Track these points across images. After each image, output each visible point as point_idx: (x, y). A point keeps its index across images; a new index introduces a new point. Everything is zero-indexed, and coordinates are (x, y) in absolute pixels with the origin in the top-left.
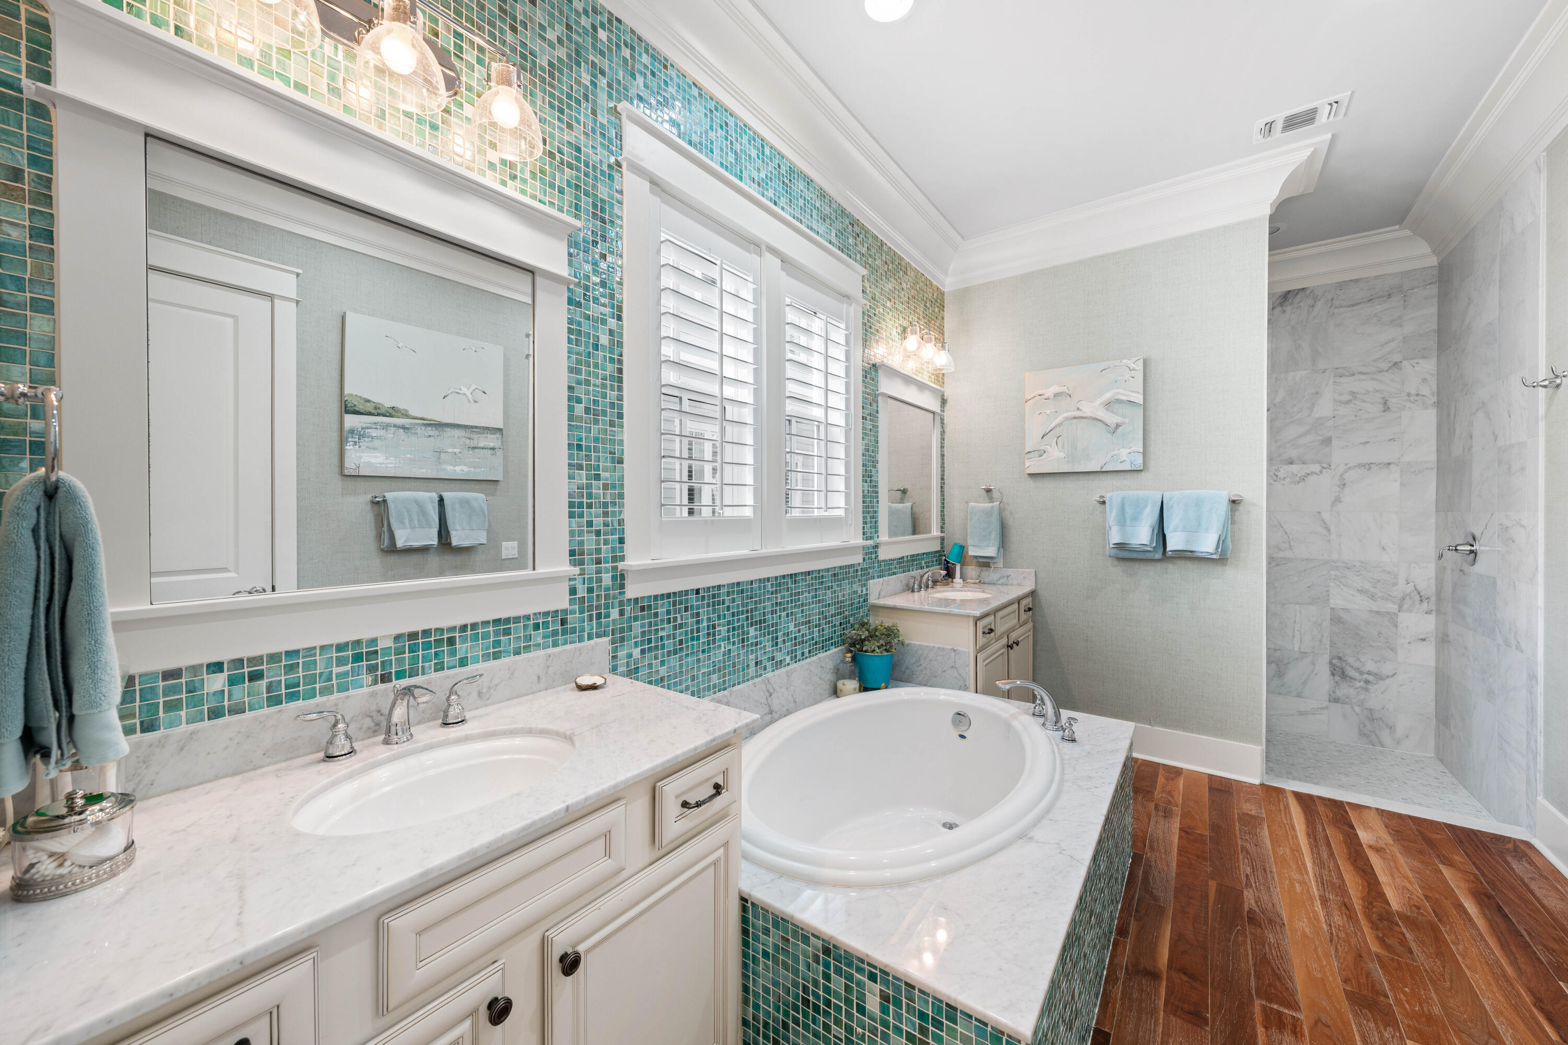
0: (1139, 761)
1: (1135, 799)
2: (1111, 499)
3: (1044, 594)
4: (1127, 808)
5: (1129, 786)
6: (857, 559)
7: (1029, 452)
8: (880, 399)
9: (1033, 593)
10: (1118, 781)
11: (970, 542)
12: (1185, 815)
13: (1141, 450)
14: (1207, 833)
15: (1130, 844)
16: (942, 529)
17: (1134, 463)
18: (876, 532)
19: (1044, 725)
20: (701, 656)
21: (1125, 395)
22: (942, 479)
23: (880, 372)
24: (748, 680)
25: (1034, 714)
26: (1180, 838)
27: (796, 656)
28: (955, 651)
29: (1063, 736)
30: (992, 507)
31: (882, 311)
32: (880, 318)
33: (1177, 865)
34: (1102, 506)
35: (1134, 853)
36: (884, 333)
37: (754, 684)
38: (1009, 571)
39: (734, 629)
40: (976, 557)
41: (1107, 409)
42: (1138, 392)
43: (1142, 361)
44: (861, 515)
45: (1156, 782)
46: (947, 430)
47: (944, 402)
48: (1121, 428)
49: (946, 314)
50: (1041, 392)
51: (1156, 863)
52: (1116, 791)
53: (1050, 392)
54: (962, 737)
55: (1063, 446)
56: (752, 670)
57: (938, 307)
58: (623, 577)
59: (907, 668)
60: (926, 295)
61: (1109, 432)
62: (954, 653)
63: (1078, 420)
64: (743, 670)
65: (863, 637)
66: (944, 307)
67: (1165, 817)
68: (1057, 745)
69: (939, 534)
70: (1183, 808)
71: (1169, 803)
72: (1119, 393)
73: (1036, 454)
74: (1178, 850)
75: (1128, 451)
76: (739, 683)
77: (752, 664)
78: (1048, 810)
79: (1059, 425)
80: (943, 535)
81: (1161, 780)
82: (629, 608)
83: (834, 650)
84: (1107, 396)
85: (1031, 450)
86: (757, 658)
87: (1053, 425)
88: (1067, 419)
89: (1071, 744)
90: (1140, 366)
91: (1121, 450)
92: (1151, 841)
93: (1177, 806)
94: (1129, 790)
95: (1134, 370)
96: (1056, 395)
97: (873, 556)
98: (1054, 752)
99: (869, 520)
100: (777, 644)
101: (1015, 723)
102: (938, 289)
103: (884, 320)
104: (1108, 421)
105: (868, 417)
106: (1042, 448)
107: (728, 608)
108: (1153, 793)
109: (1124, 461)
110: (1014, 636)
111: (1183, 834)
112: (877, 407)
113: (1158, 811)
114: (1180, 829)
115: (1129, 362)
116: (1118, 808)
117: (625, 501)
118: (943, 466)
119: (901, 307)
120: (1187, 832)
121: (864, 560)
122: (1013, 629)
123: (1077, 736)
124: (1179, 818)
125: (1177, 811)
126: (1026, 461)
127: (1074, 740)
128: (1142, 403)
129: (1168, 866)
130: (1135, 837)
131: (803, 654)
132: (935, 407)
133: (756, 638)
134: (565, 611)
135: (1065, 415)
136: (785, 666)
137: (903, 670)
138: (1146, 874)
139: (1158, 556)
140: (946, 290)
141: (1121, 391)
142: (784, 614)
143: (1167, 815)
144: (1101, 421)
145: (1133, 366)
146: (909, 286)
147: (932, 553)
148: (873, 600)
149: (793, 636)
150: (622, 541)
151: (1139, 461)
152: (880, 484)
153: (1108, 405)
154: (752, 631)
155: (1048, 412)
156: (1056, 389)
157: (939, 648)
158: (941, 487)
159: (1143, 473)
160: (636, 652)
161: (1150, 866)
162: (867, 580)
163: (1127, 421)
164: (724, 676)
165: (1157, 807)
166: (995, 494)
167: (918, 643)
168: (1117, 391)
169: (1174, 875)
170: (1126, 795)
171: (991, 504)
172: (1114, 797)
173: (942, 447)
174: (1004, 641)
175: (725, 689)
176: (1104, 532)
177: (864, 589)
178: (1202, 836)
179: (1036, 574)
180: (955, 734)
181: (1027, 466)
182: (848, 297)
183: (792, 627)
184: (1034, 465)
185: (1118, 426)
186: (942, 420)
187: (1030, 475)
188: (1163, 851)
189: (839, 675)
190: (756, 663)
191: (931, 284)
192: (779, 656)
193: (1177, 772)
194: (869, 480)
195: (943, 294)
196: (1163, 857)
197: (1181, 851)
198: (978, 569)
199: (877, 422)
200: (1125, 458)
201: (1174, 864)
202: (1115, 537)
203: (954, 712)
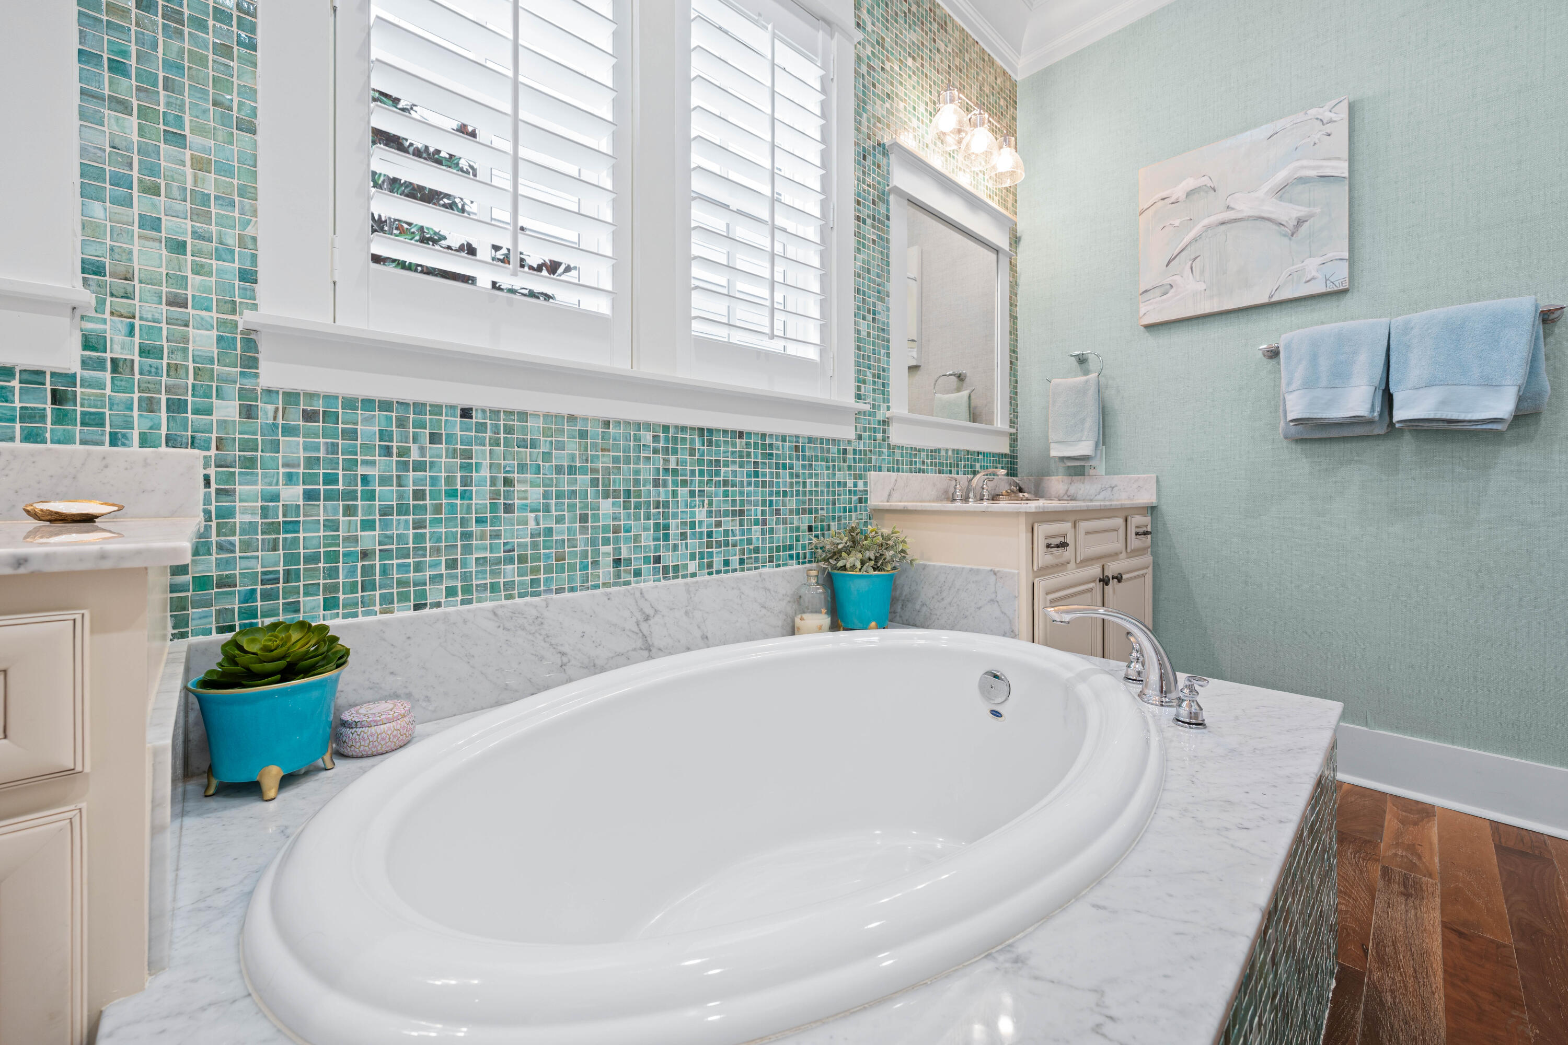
0: (1345, 787)
1: (1340, 854)
2: (1288, 346)
3: (1170, 511)
4: (1324, 877)
5: (1329, 829)
6: (846, 432)
7: (1146, 291)
8: (892, 198)
9: (1152, 510)
10: (1304, 818)
11: (1052, 436)
12: (1450, 898)
13: (1346, 255)
14: (1509, 940)
15: (1332, 950)
16: (1013, 423)
17: (1332, 279)
18: (886, 400)
19: (1141, 694)
20: (474, 528)
21: (1314, 168)
22: (1014, 351)
23: (892, 157)
24: (596, 587)
25: (1127, 678)
26: (1446, 944)
27: (710, 565)
28: (995, 574)
29: (1177, 714)
30: (1087, 381)
31: (896, 68)
32: (892, 77)
33: (1448, 1010)
34: (1273, 362)
35: (1343, 968)
36: (902, 105)
37: (607, 594)
38: (1116, 479)
39: (560, 495)
40: (1062, 459)
41: (1281, 199)
42: (1339, 159)
43: (1344, 106)
44: (852, 368)
45: (1382, 827)
46: (1022, 280)
47: (1015, 240)
48: (1306, 224)
49: (1020, 114)
50: (1164, 195)
51: (1394, 998)
52: (1299, 839)
53: (1179, 191)
54: (996, 714)
55: (1202, 272)
56: (606, 569)
57: (1005, 99)
58: (250, 343)
59: (923, 605)
60: (982, 74)
61: (1285, 235)
62: (993, 578)
63: (1228, 226)
64: (585, 567)
65: (840, 547)
66: (1016, 103)
67: (1407, 895)
68: (1161, 731)
69: (1006, 427)
70: (1443, 881)
71: (1413, 867)
72: (1303, 167)
73: (1158, 292)
74: (1445, 971)
75: (1320, 260)
76: (572, 589)
77: (606, 562)
78: (1097, 878)
79: (1195, 240)
80: (1013, 431)
81: (1391, 823)
82: (270, 408)
83: (793, 566)
84: (1281, 176)
85: (1148, 287)
86: (618, 550)
87: (1187, 239)
88: (1208, 228)
89: (1194, 731)
90: (1342, 114)
91: (1306, 262)
92: (1379, 944)
93: (1430, 876)
94: (1328, 838)
95: (1331, 121)
96: (1189, 194)
97: (879, 436)
98: (1147, 744)
99: (869, 378)
100: (666, 537)
101: (1083, 690)
102: (1004, 73)
103: (901, 83)
104: (1283, 218)
105: (869, 221)
106: (1168, 281)
107: (547, 456)
108: (1377, 846)
109: (1313, 278)
110: (1113, 568)
111: (1453, 937)
112: (888, 210)
113: (1389, 880)
114: (1445, 925)
115: (1321, 110)
116: (1302, 880)
117: (261, 204)
118: (1013, 332)
119: (934, 75)
120: (1461, 934)
121: (860, 437)
122: (1114, 555)
123: (1206, 716)
124: (1438, 901)
125: (1433, 885)
126: (1141, 305)
127: (1201, 724)
128: (1346, 175)
129: (1424, 1008)
130: (1342, 933)
131: (726, 563)
132: (1003, 242)
133: (615, 518)
134: (71, 379)
135: (1206, 221)
136: (684, 576)
137: (918, 607)
138: (1373, 1024)
139: (1380, 430)
140: (1019, 77)
141: (1305, 163)
142: (683, 491)
143: (1411, 891)
144: (1269, 219)
145: (1328, 115)
146: (949, 49)
147: (994, 455)
148: (876, 500)
149: (705, 530)
150: (249, 277)
151: (1340, 276)
152: (892, 329)
153: (1281, 192)
154: (606, 506)
155: (1177, 223)
156: (1190, 183)
157: (971, 570)
158: (1011, 363)
159: (1349, 295)
160: (293, 494)
161: (1382, 1004)
162: (865, 470)
163: (1317, 210)
164: (535, 570)
165: (1386, 873)
166: (1093, 364)
167: (939, 564)
168: (1298, 164)
169: (1443, 1034)
170: (1324, 850)
171: (1085, 378)
172: (1292, 854)
173: (1013, 305)
174: (1095, 571)
175: (538, 594)
176: (1278, 402)
177: (860, 483)
178: (1499, 946)
179: (1158, 481)
180: (985, 708)
181: (1141, 314)
182: (828, 23)
183: (701, 514)
184: (1154, 312)
185: (1300, 222)
186: (1013, 267)
187: (1149, 327)
188: (1409, 970)
189: (800, 604)
190: (617, 562)
191: (992, 62)
192: (670, 559)
193: (1425, 812)
194: (870, 317)
195: (1014, 84)
196: (1411, 985)
197: (1452, 973)
198: (1067, 479)
199: (888, 233)
200: (1314, 273)
201: (1439, 1007)
202: (1297, 407)
203: (988, 669)
